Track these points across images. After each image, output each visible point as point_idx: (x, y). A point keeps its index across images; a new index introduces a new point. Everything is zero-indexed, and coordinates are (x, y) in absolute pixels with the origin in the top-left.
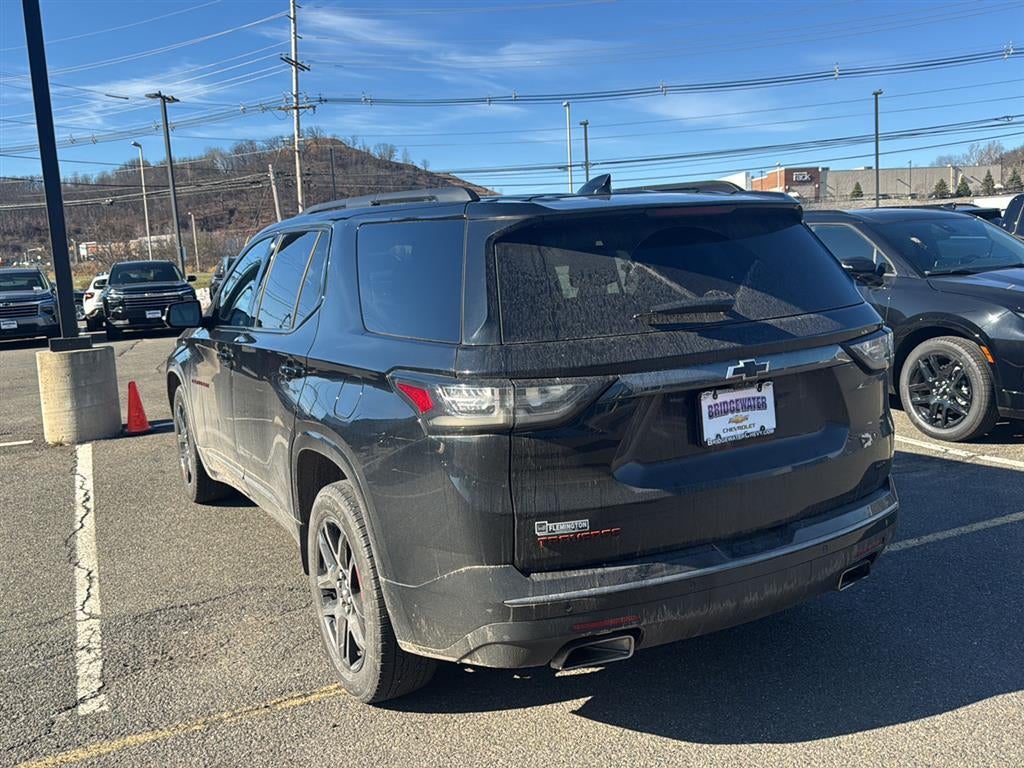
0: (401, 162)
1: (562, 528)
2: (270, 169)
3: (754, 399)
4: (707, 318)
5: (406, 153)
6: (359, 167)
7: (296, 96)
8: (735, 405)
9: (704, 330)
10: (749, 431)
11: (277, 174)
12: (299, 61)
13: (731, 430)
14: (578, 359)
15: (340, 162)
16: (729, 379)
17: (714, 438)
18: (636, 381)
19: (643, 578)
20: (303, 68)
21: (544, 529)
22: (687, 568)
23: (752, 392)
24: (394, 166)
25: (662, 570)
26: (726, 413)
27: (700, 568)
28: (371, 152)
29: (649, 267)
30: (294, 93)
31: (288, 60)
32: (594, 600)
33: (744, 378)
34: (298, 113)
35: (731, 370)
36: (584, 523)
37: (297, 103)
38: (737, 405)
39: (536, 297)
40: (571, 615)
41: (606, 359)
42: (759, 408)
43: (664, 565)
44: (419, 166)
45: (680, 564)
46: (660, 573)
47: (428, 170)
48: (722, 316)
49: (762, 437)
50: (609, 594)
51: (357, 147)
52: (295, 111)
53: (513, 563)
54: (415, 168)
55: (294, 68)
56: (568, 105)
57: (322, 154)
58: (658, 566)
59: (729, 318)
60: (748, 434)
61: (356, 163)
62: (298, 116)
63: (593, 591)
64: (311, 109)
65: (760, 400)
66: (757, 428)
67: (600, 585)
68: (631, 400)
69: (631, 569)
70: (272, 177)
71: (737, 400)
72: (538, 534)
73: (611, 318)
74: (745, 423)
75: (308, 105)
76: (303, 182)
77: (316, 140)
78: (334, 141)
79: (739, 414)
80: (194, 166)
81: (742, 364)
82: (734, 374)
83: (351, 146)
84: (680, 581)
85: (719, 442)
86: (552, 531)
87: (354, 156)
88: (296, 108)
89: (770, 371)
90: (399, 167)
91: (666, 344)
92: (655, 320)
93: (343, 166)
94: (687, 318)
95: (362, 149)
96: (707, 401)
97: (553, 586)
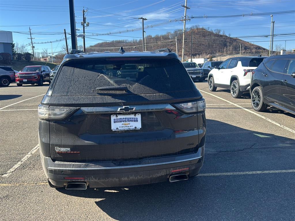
0: (222, 34)
1: (63, 149)
2: (176, 38)
3: (133, 118)
4: (118, 92)
5: (224, 32)
6: (209, 36)
7: (185, 17)
8: (125, 120)
9: (114, 96)
10: (130, 128)
11: (178, 39)
12: (187, 6)
13: (123, 127)
14: (69, 102)
15: (203, 35)
16: (119, 112)
17: (116, 129)
18: (85, 109)
19: (86, 167)
20: (188, 8)
21: (58, 149)
22: (101, 166)
23: (132, 116)
24: (220, 36)
25: (92, 166)
26: (121, 122)
27: (105, 167)
28: (213, 32)
29: (106, 76)
30: (185, 16)
31: (184, 6)
32: (70, 171)
33: (124, 112)
34: (185, 21)
35: (119, 109)
36: (69, 149)
37: (185, 19)
38: (126, 120)
39: (66, 83)
40: (63, 174)
41: (77, 102)
42: (134, 121)
43: (93, 164)
44: (227, 36)
45: (99, 165)
46: (91, 167)
47: (231, 37)
48: (124, 92)
49: (135, 131)
50: (74, 171)
51: (209, 30)
52: (184, 21)
53: (50, 157)
54: (226, 36)
55: (185, 8)
56: (272, 16)
57: (198, 33)
58: (91, 164)
59: (127, 93)
60: (129, 129)
61: (208, 35)
62: (185, 22)
63: (70, 169)
64: (189, 20)
65: (135, 119)
66: (133, 127)
67: (72, 168)
68: (84, 115)
69: (82, 164)
70: (176, 40)
71: (126, 118)
72: (56, 150)
73: (86, 90)
74: (128, 125)
75: (188, 19)
76: (185, 42)
77: (197, 29)
78: (203, 29)
79: (126, 122)
80: (163, 37)
81: (124, 107)
82: (120, 110)
83: (207, 30)
84: (98, 170)
85: (117, 130)
86: (60, 150)
87: (208, 33)
88: (185, 20)
89: (135, 110)
90: (221, 36)
91: (99, 99)
92: (100, 92)
93: (204, 36)
94: (111, 92)
95: (211, 31)
96: (113, 118)
97: (59, 165)
